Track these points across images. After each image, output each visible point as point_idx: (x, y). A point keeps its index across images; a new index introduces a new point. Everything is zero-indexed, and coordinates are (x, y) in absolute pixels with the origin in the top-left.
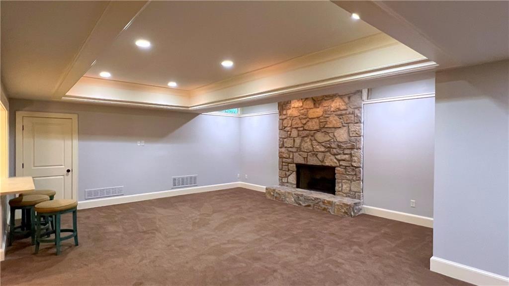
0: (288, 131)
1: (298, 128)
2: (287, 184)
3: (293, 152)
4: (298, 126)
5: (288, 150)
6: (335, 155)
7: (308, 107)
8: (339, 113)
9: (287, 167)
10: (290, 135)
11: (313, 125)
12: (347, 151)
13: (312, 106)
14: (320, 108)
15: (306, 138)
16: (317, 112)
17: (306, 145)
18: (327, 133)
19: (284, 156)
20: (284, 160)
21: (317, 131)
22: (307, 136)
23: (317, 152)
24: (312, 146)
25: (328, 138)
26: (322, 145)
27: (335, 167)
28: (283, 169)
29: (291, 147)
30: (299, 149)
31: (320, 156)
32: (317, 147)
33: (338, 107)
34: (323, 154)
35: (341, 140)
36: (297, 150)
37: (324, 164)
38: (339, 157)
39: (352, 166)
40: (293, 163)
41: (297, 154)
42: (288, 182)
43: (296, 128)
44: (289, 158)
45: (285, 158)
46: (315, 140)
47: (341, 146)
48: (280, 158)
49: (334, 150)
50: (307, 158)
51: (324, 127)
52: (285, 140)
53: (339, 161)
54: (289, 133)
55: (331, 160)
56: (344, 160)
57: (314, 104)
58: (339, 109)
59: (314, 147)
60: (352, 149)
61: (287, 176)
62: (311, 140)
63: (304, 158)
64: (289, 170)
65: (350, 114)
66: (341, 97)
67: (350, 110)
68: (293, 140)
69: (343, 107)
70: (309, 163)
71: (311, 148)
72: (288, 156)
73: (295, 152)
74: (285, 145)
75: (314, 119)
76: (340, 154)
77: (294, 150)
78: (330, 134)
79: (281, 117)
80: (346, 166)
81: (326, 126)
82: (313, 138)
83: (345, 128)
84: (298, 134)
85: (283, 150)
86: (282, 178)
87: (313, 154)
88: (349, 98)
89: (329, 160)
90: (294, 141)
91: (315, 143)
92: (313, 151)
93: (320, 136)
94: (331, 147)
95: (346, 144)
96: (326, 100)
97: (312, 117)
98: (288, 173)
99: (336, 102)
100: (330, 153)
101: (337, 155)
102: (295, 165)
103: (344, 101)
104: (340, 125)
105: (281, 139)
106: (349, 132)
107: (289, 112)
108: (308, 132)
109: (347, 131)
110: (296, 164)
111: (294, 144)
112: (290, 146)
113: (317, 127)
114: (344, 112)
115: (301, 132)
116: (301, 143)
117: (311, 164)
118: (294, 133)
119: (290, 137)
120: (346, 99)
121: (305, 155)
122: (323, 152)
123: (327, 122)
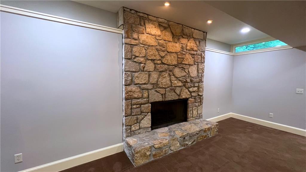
0: (141, 63)
1: (154, 60)
2: (139, 131)
3: (148, 89)
4: (155, 58)
5: (140, 87)
6: (188, 88)
7: (167, 39)
8: (193, 52)
9: (138, 110)
10: (144, 68)
11: (171, 59)
12: (196, 85)
13: (171, 39)
14: (178, 43)
15: (164, 73)
16: (176, 47)
17: (164, 80)
18: (183, 69)
19: (136, 96)
20: (134, 101)
21: (175, 66)
22: (165, 71)
23: (175, 87)
24: (171, 81)
25: (185, 74)
26: (180, 80)
27: (188, 98)
28: (133, 114)
29: (145, 84)
30: (156, 85)
31: (178, 91)
32: (176, 82)
33: (192, 47)
34: (180, 88)
35: (193, 76)
36: (153, 87)
37: (180, 98)
38: (191, 89)
39: (199, 95)
40: (148, 103)
41: (153, 91)
42: (140, 129)
43: (152, 60)
44: (142, 97)
45: (135, 98)
46: (174, 75)
47: (193, 80)
48: (126, 99)
49: (188, 84)
50: (165, 94)
51: (181, 63)
52: (136, 74)
53: (191, 92)
54: (142, 65)
55: (186, 93)
56: (194, 92)
57: (173, 38)
58: (192, 50)
59: (173, 82)
60: (199, 82)
61: (138, 121)
62: (170, 75)
63: (162, 95)
64: (142, 112)
65: (199, 55)
66: (195, 39)
67: (199, 52)
68: (147, 76)
69: (195, 49)
70: (167, 99)
71: (170, 84)
72: (140, 95)
73: (151, 89)
74: (137, 81)
75: (173, 54)
76: (191, 87)
77: (149, 86)
78: (186, 70)
79: (128, 40)
80: (195, 96)
81: (183, 62)
82: (171, 73)
83: (196, 66)
84: (155, 67)
85: (133, 88)
86: (131, 126)
87: (171, 89)
88: (199, 42)
89: (184, 93)
90: (149, 75)
91: (173, 78)
92: (171, 86)
93: (178, 72)
94: (186, 82)
95: (196, 79)
96: (184, 38)
97: (171, 50)
98: (140, 117)
99: (190, 43)
100: (185, 88)
101: (190, 88)
102: (150, 105)
103: (196, 43)
104: (192, 63)
105: (129, 73)
106: (198, 69)
107: (143, 37)
108: (166, 66)
109: (197, 68)
110: (151, 103)
111: (149, 81)
112: (144, 82)
113: (175, 63)
114: (195, 53)
115: (159, 66)
116: (158, 78)
117: (170, 99)
118: (150, 66)
119: (143, 71)
120: (198, 43)
121: (162, 91)
122: (180, 87)
123: (183, 58)
